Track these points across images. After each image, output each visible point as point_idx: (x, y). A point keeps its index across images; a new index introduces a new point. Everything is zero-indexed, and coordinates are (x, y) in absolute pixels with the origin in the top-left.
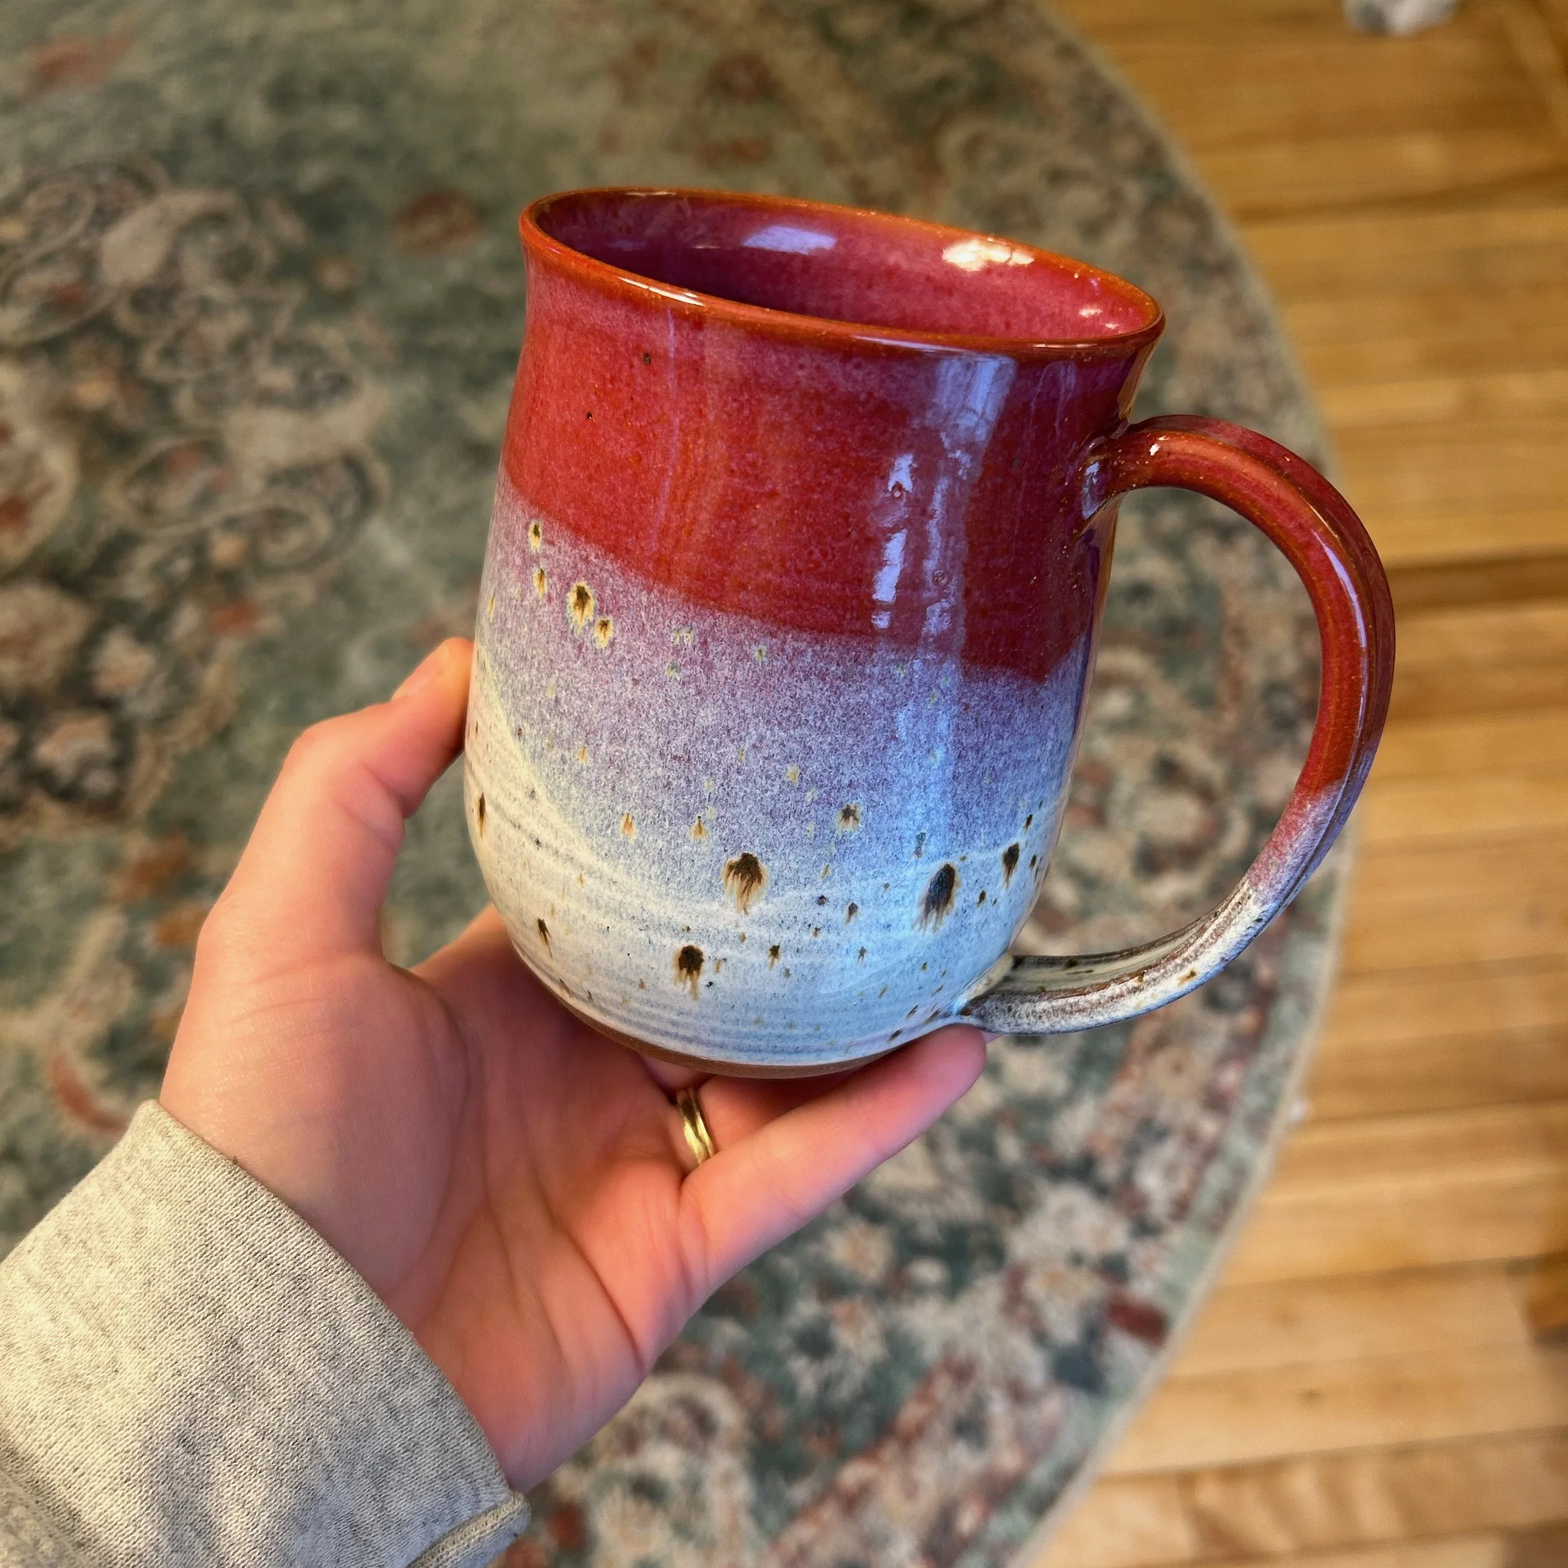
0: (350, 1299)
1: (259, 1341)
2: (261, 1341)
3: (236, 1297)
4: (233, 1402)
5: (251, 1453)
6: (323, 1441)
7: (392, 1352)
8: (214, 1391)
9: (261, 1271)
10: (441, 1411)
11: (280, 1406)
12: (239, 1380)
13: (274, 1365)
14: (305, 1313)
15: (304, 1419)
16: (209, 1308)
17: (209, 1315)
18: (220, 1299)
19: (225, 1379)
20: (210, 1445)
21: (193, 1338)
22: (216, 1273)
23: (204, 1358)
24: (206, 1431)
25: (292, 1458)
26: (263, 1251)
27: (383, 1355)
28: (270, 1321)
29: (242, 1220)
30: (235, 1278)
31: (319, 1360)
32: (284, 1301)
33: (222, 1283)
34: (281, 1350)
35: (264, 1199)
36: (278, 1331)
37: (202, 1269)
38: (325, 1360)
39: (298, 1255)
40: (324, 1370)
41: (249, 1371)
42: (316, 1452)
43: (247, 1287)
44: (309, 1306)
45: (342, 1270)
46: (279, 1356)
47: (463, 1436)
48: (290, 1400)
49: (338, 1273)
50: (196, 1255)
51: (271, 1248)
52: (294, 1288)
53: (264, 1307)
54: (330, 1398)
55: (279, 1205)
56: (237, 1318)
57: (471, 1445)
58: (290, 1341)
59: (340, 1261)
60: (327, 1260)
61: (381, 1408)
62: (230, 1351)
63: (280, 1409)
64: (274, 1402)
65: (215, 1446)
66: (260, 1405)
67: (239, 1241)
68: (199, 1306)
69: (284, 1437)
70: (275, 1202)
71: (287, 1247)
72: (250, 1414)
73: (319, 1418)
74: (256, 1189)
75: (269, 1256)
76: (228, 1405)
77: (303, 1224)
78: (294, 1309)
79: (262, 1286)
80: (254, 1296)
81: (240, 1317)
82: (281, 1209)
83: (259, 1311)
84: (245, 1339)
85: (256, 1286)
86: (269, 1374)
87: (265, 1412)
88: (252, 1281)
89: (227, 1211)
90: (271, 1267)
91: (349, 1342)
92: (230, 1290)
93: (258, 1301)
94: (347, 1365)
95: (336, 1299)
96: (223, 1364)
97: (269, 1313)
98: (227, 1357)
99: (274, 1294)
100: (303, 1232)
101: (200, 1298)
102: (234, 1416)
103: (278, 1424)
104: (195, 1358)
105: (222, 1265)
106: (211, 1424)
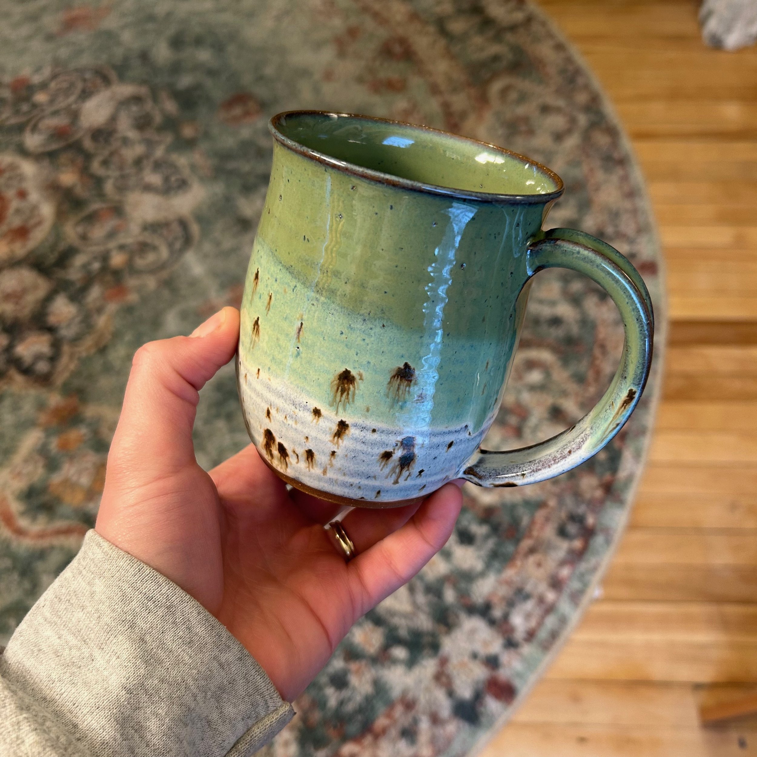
0: (195, 614)
1: (154, 638)
2: (155, 638)
3: (140, 619)
4: (146, 667)
5: (158, 691)
6: (190, 682)
7: (217, 637)
8: (136, 663)
9: (151, 605)
10: (244, 663)
11: (168, 667)
12: (148, 657)
13: (162, 649)
14: (174, 623)
15: (180, 672)
16: (128, 625)
17: (129, 628)
18: (133, 621)
19: (141, 657)
20: (138, 689)
21: (122, 640)
22: (129, 608)
23: (129, 649)
24: (135, 682)
25: (177, 691)
26: (151, 596)
27: (213, 639)
28: (158, 628)
29: (139, 582)
30: (139, 610)
31: (183, 644)
32: (164, 618)
33: (133, 613)
34: (165, 641)
35: (148, 571)
36: (162, 633)
37: (122, 607)
38: (186, 644)
39: (168, 596)
40: (186, 649)
41: (151, 652)
42: (187, 688)
43: (145, 614)
44: (176, 619)
45: (190, 601)
46: (164, 644)
47: (256, 674)
48: (172, 664)
49: (188, 602)
50: (119, 601)
51: (154, 594)
52: (168, 612)
53: (154, 622)
54: (191, 661)
55: (156, 573)
56: (142, 628)
57: (260, 678)
58: (168, 637)
59: (188, 596)
60: (182, 597)
61: (215, 664)
62: (141, 643)
63: (168, 669)
64: (165, 666)
65: (141, 690)
66: (159, 668)
67: (139, 592)
68: (123, 625)
69: (172, 682)
70: (153, 572)
71: (162, 593)
72: (155, 672)
73: (187, 671)
74: (143, 567)
75: (154, 598)
76: (145, 669)
77: (168, 581)
78: (168, 622)
79: (152, 612)
80: (149, 617)
81: (143, 628)
82: (157, 575)
83: (152, 624)
84: (148, 638)
85: (149, 613)
86: (161, 653)
87: (161, 671)
88: (147, 611)
89: (131, 579)
90: (156, 603)
91: (196, 634)
92: (137, 616)
93: (151, 619)
94: (196, 645)
95: (188, 614)
96: (139, 650)
97: (157, 624)
98: (140, 647)
99: (158, 616)
100: (169, 585)
101: (123, 621)
102: (148, 674)
103: (168, 676)
104: (124, 649)
105: (132, 604)
106: (138, 679)
